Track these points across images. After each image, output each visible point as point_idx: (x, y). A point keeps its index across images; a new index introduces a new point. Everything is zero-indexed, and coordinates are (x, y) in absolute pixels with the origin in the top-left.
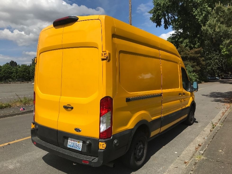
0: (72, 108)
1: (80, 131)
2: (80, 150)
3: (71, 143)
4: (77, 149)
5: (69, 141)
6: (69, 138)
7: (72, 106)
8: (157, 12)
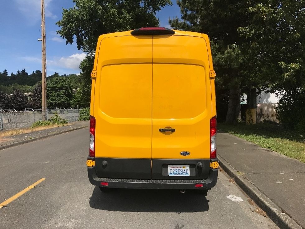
0: (173, 131)
1: (188, 154)
2: (189, 175)
3: (172, 171)
4: (184, 175)
5: (169, 168)
6: (169, 166)
7: (173, 128)
8: (69, 26)
